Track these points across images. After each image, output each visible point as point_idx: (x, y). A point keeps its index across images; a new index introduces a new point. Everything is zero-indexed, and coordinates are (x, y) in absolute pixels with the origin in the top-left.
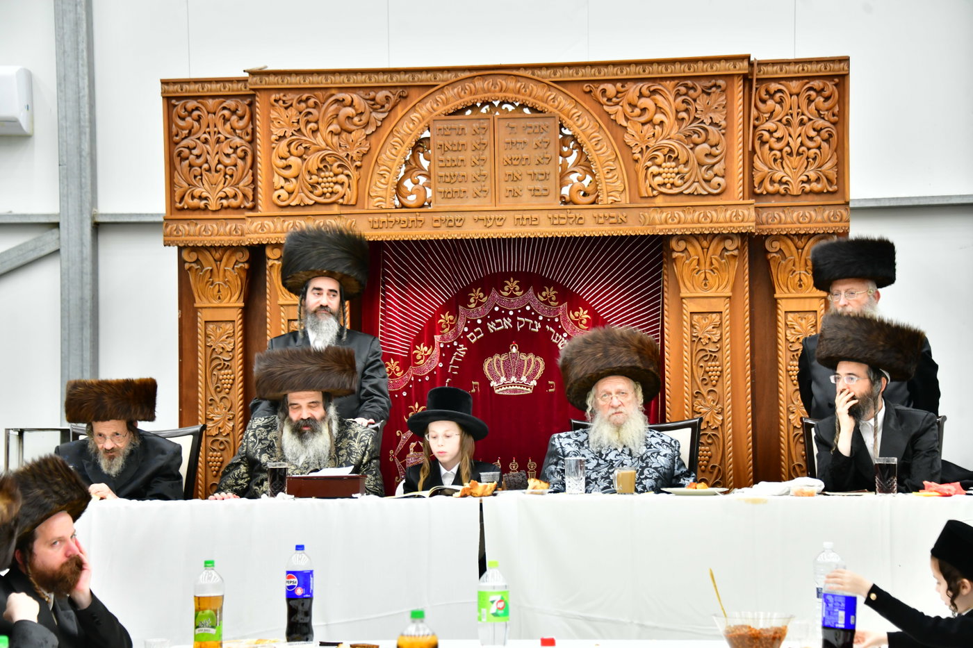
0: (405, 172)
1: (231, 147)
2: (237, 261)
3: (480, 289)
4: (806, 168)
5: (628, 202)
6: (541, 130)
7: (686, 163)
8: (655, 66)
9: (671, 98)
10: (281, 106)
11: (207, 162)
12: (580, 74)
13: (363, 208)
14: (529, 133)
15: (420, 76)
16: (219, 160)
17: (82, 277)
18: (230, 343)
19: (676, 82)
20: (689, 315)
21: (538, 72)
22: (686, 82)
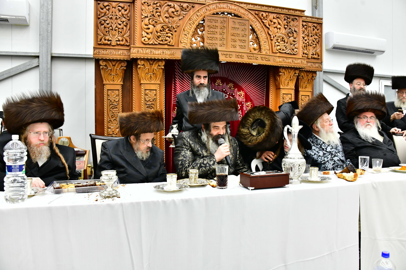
0: (193, 35)
1: (121, 21)
2: (121, 66)
4: (313, 50)
5: (270, 53)
6: (244, 25)
7: (287, 43)
8: (278, 9)
9: (283, 21)
10: (146, 5)
11: (111, 26)
12: (255, 7)
13: (178, 47)
14: (240, 25)
16: (116, 26)
17: (47, 75)
18: (117, 98)
19: (284, 15)
20: (282, 94)
21: (242, 5)
22: (287, 16)
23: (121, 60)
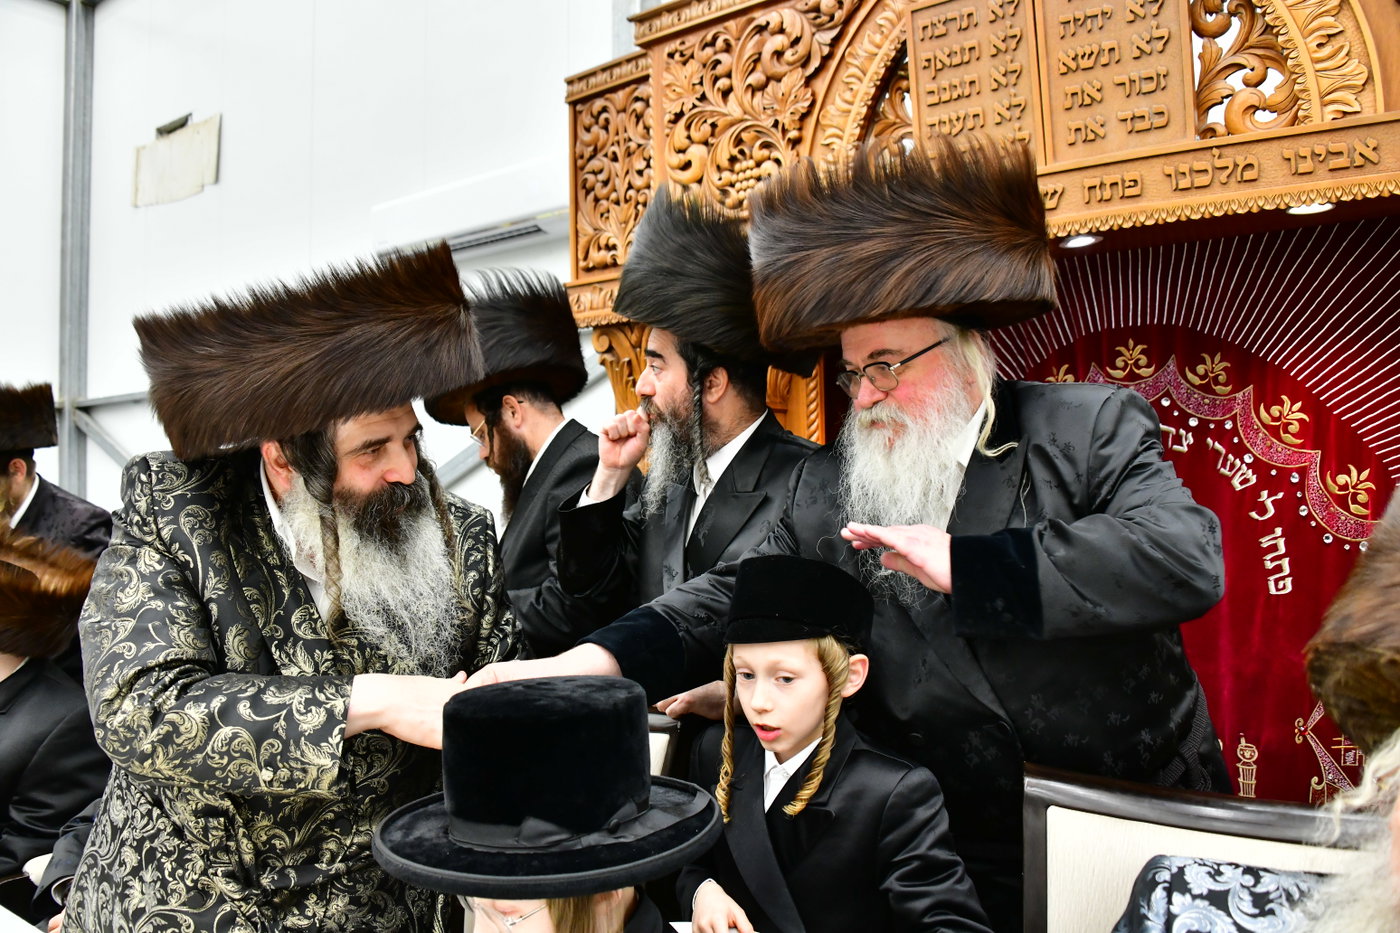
1: (644, 159)
3: (1066, 366)
5: (1382, 110)
10: (677, 62)
11: (615, 189)
16: (629, 184)
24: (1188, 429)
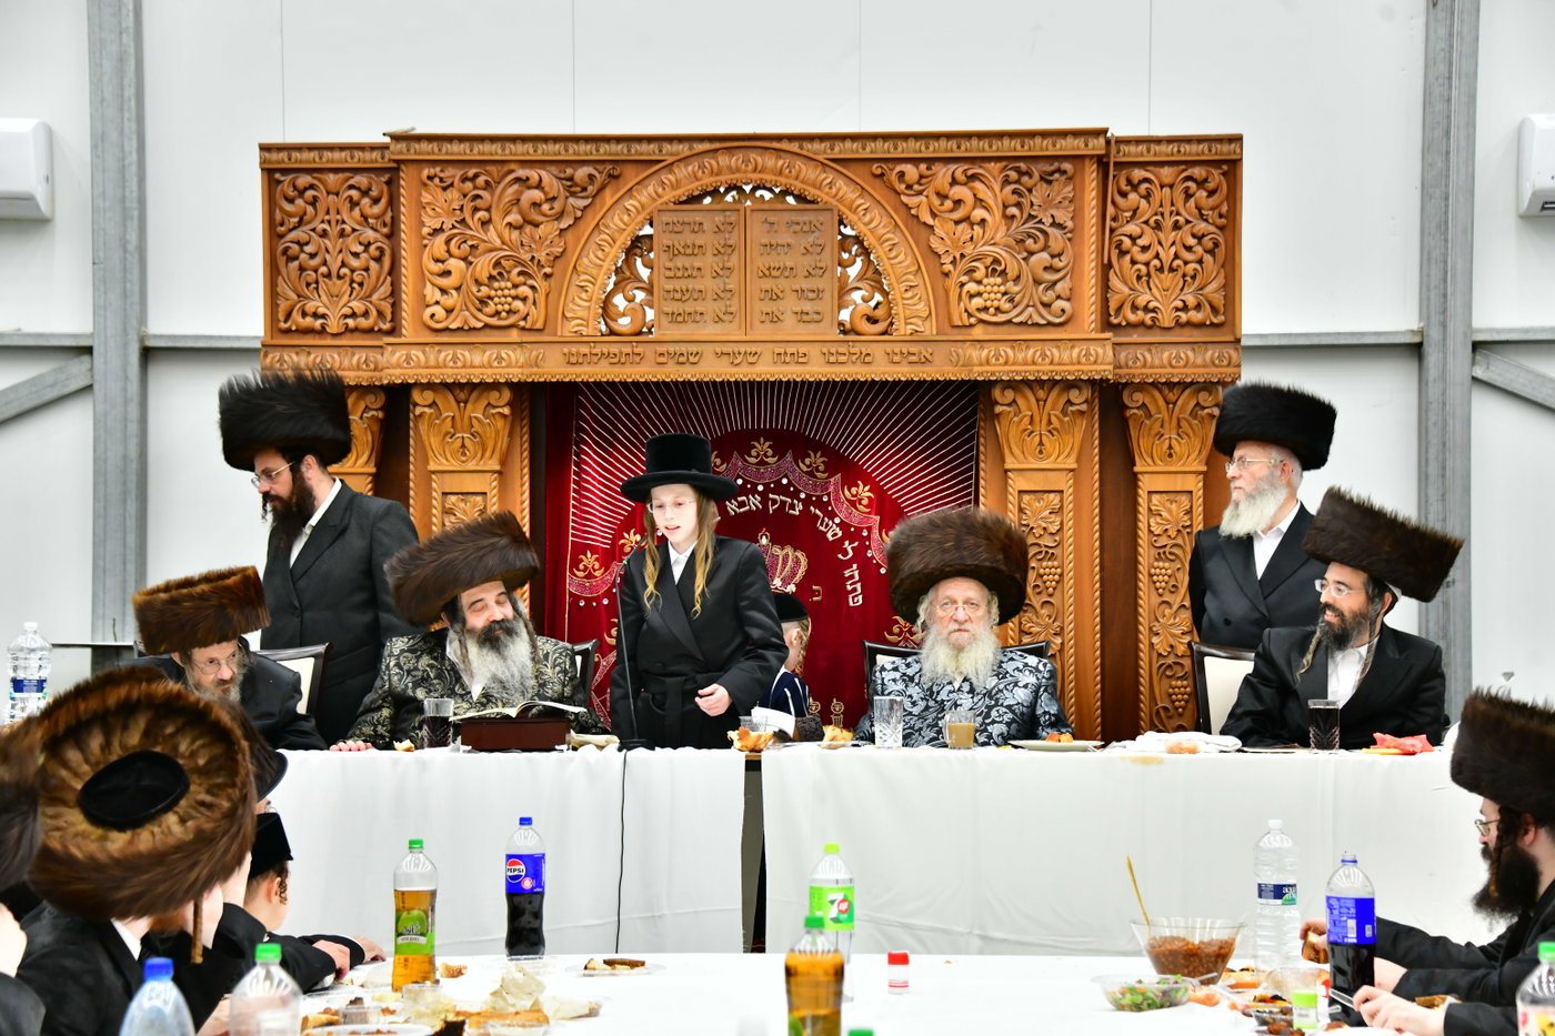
0: (615, 284)
1: (360, 243)
2: (367, 407)
4: (1182, 290)
5: (935, 333)
6: (813, 228)
7: (1017, 279)
8: (974, 142)
9: (997, 188)
10: (436, 186)
11: (325, 263)
12: (868, 149)
13: (556, 335)
14: (795, 232)
15: (638, 147)
16: (343, 262)
17: (126, 427)
19: (1004, 164)
20: (1016, 494)
21: (808, 146)
22: (1017, 165)
23: (362, 386)
24: (799, 500)
